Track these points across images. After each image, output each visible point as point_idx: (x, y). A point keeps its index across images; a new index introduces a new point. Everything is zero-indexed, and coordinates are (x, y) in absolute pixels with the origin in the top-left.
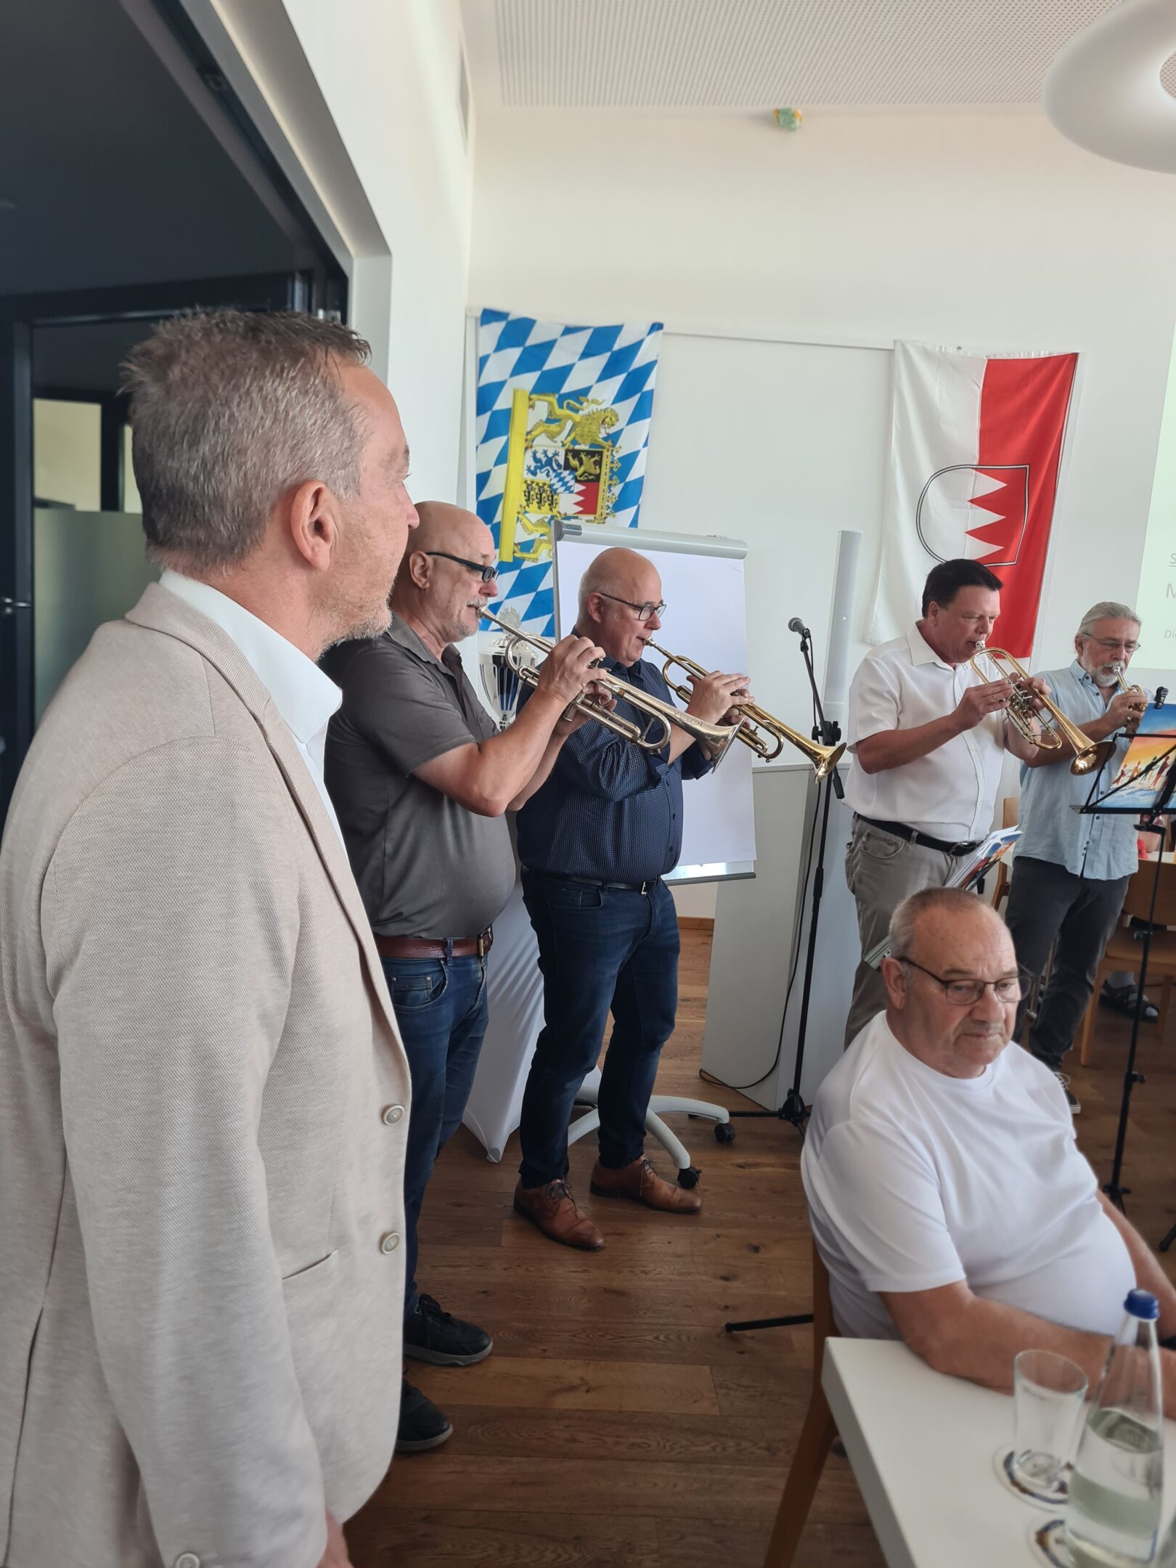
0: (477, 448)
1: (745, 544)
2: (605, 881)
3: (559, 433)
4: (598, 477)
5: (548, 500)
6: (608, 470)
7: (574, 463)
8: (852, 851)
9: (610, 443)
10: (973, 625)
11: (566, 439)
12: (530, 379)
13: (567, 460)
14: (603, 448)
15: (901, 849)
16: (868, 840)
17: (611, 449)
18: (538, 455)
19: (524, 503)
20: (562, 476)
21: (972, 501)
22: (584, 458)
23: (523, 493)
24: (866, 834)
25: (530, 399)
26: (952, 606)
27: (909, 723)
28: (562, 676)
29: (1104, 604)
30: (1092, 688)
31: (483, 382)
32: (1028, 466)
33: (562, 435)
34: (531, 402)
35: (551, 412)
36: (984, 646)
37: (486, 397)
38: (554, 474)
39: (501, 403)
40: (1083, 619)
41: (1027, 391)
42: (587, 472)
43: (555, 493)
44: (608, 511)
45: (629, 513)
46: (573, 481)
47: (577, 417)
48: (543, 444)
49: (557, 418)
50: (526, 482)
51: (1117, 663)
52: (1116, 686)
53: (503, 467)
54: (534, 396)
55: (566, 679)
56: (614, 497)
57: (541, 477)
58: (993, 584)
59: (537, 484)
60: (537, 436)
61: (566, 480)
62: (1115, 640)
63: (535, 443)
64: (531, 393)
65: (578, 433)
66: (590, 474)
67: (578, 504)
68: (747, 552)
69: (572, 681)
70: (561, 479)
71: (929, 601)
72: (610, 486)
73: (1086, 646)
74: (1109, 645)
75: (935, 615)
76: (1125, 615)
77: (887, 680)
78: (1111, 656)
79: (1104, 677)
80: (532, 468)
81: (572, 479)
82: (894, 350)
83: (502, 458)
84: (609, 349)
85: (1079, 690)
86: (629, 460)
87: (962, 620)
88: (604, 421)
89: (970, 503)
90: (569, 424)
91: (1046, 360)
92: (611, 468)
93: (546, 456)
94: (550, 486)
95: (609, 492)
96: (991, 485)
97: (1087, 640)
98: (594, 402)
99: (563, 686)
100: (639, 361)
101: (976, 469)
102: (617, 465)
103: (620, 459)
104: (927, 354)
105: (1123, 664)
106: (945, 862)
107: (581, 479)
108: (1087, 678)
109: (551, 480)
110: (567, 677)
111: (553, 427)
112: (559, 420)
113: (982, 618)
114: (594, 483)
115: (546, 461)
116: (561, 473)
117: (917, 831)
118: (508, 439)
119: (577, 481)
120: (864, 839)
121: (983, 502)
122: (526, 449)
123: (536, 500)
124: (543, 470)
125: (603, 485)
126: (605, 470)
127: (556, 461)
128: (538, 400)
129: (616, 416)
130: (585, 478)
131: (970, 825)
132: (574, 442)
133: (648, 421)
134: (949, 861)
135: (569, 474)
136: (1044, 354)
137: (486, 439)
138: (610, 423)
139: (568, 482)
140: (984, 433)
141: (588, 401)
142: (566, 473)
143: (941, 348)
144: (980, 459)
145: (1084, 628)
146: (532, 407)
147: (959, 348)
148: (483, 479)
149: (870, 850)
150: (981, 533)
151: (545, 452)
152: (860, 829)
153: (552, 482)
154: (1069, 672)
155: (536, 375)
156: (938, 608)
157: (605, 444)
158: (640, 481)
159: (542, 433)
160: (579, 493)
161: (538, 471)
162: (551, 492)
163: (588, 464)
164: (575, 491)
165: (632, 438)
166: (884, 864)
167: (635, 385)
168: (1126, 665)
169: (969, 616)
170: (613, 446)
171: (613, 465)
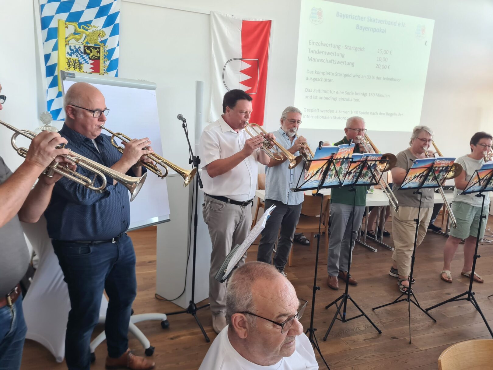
0: (43, 43)
1: (155, 83)
2: (92, 241)
3: (80, 39)
4: (99, 58)
5: (78, 66)
6: (103, 55)
7: (88, 51)
8: (205, 208)
9: (103, 44)
10: (244, 115)
11: (83, 42)
12: (65, 16)
13: (85, 50)
14: (100, 46)
15: (224, 206)
16: (211, 203)
17: (103, 46)
18: (72, 48)
19: (67, 68)
20: (83, 57)
21: (241, 71)
22: (92, 49)
23: (66, 63)
24: (210, 201)
25: (66, 24)
26: (235, 108)
27: (224, 157)
28: (39, 153)
29: (290, 107)
30: (287, 137)
31: (43, 15)
32: (258, 60)
33: (81, 39)
34: (66, 25)
35: (75, 30)
36: (248, 123)
37: (45, 22)
38: (80, 56)
39: (53, 25)
40: (283, 113)
41: (256, 33)
42: (94, 56)
43: (81, 64)
44: (105, 72)
45: (114, 72)
46: (89, 59)
47: (87, 33)
48: (73, 43)
49: (78, 32)
50: (67, 59)
51: (295, 128)
52: (294, 137)
53: (56, 52)
54: (67, 23)
55: (42, 155)
56: (106, 66)
57: (74, 57)
58: (249, 99)
59: (73, 60)
60: (71, 39)
61: (85, 58)
62: (294, 120)
63: (70, 43)
64: (65, 22)
65: (88, 39)
66: (96, 56)
67: (91, 68)
68: (156, 87)
69: (45, 156)
70: (83, 58)
71: (226, 107)
72: (104, 61)
73: (284, 122)
74: (292, 122)
75: (229, 112)
76: (297, 111)
77: (214, 140)
78: (293, 126)
79: (290, 133)
80: (70, 53)
81: (88, 58)
82: (210, 15)
83: (55, 48)
84: (99, 5)
85: (282, 138)
86: (112, 51)
87: (239, 113)
88: (99, 35)
89: (240, 72)
90: (84, 36)
91: (262, 22)
92: (104, 54)
93: (75, 48)
94: (79, 61)
95: (104, 64)
96: (247, 66)
97: (284, 120)
98: (94, 26)
99: (40, 159)
100: (112, 11)
101: (241, 60)
102: (107, 53)
103: (108, 51)
104: (222, 17)
105: (297, 129)
106: (241, 209)
107: (92, 58)
108: (285, 134)
109: (79, 58)
110: (42, 153)
111: (77, 36)
112: (79, 34)
113: (246, 112)
114: (98, 60)
115: (75, 50)
116: (83, 55)
117: (230, 199)
118: (57, 41)
119: (90, 59)
120: (209, 203)
121: (244, 72)
122: (66, 45)
123: (73, 67)
124: (74, 54)
125: (101, 61)
126: (102, 55)
127: (80, 50)
128: (69, 24)
129: (105, 33)
130: (94, 58)
131: (249, 194)
132: (87, 43)
133: (118, 36)
134: (242, 208)
135: (86, 56)
136: (261, 20)
137: (47, 40)
138: (102, 36)
139: (86, 59)
140: (243, 47)
141: (91, 26)
142: (85, 56)
143: (226, 15)
144: (242, 57)
145: (283, 116)
146: (67, 27)
147: (233, 16)
148: (47, 57)
149: (212, 208)
150: (245, 83)
151: (75, 47)
152: (207, 199)
153: (79, 59)
154: (279, 132)
155: (68, 14)
156: (229, 109)
157: (101, 44)
158: (117, 60)
159: (72, 38)
160: (91, 64)
161: (72, 54)
162: (79, 63)
163: (94, 52)
164: (90, 63)
165: (112, 42)
166: (218, 213)
167: (111, 20)
168: (298, 129)
169: (241, 112)
170: (104, 45)
171: (105, 53)
